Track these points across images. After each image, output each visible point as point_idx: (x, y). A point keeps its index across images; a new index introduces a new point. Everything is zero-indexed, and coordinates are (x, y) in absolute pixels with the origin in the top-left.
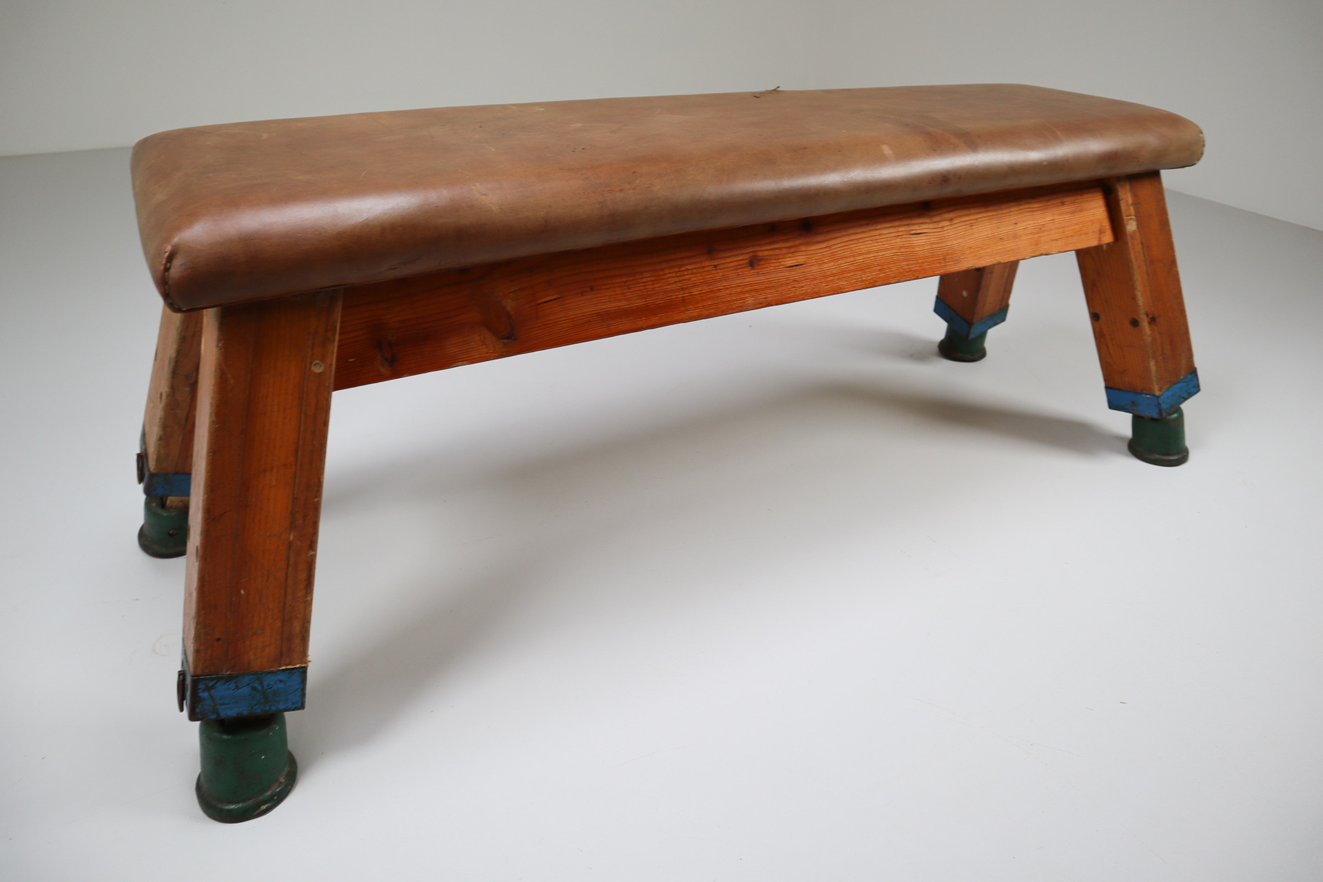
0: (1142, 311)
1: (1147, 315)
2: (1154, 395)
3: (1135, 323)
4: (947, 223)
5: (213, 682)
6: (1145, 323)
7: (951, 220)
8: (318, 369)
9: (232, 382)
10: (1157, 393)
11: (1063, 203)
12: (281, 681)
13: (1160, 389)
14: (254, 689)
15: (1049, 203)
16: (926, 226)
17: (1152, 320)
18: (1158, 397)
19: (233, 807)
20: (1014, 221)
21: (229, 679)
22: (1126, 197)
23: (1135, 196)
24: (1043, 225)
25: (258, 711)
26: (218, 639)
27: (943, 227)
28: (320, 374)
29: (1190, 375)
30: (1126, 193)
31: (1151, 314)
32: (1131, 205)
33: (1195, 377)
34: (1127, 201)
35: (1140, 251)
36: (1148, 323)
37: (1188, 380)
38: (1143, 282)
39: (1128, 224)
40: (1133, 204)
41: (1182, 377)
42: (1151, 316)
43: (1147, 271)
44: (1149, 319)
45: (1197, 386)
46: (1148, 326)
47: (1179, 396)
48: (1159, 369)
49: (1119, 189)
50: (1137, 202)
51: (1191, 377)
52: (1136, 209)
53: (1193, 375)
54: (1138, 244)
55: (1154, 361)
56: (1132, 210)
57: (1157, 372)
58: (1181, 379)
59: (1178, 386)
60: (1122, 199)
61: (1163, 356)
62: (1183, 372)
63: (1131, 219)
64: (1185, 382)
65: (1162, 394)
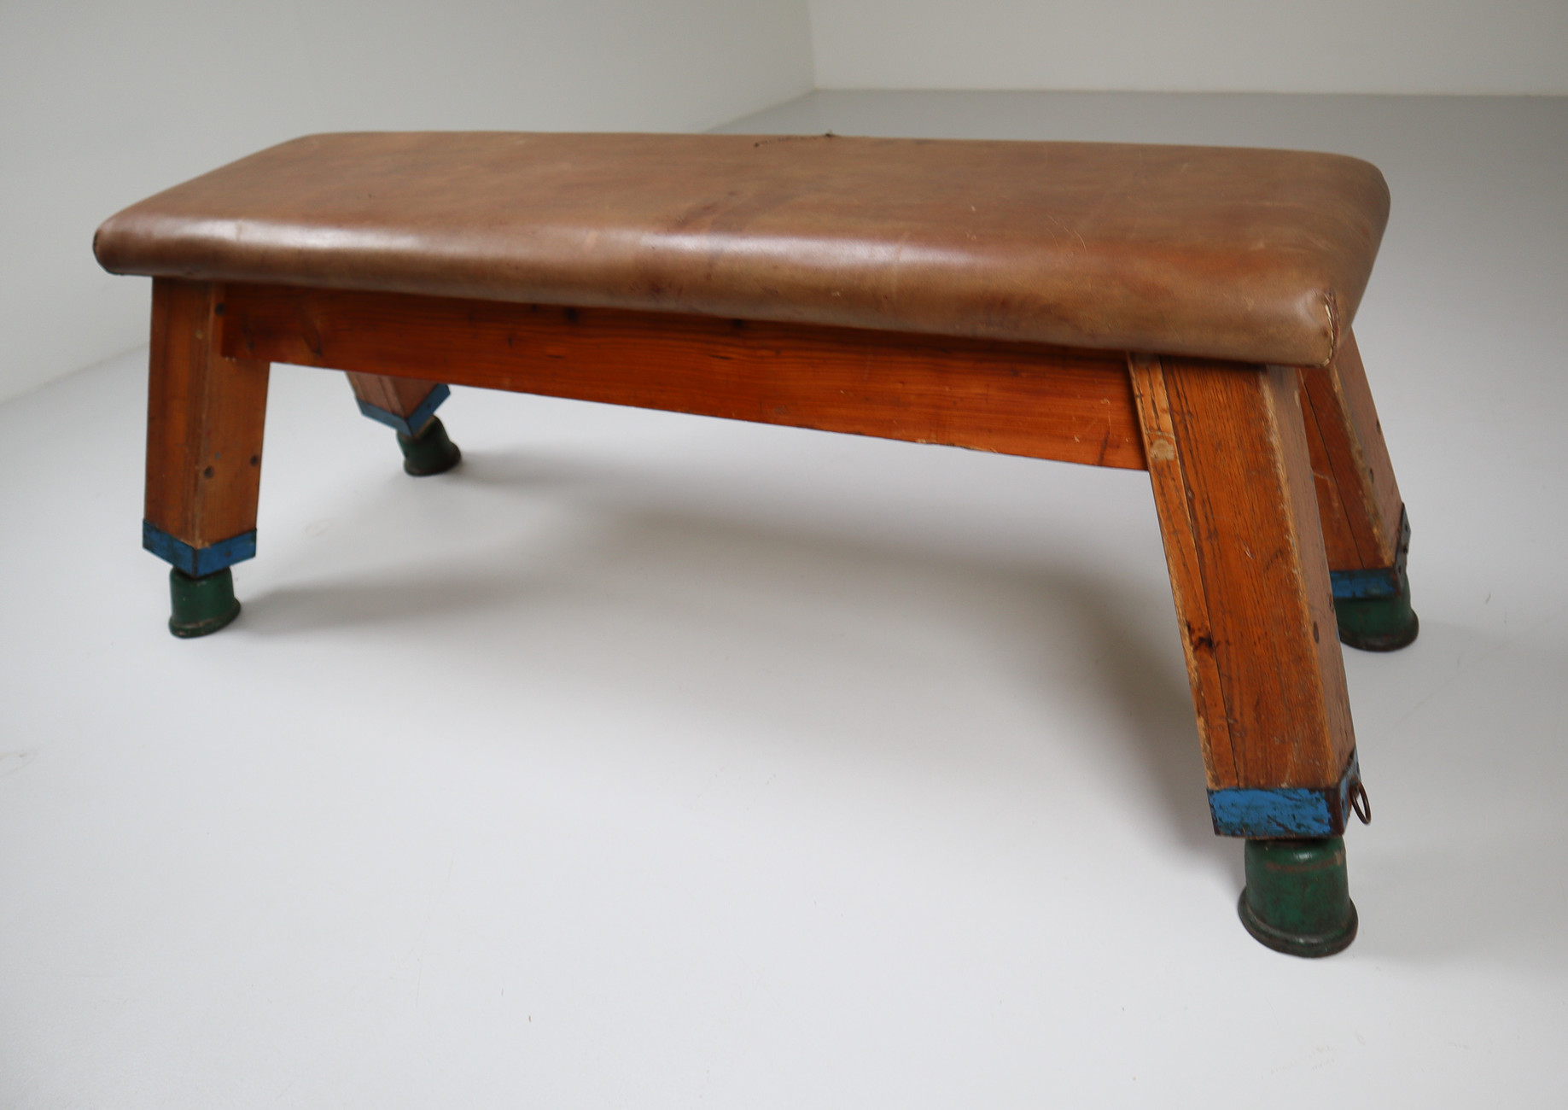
6: (1186, 643)
8: (199, 337)
10: (1209, 785)
11: (1015, 373)
13: (1216, 780)
16: (736, 350)
18: (1210, 793)
22: (1152, 393)
24: (962, 398)
28: (200, 340)
29: (1307, 792)
30: (1151, 386)
31: (1199, 630)
32: (1164, 411)
33: (1323, 801)
34: (1153, 402)
35: (1181, 503)
36: (1192, 643)
37: (1298, 797)
38: (1185, 565)
39: (1151, 444)
40: (1172, 411)
41: (1284, 785)
42: (1202, 634)
43: (1199, 548)
44: (1194, 638)
45: (1326, 821)
46: (1192, 648)
47: (1269, 816)
48: (1213, 741)
49: (1133, 374)
50: (1185, 410)
51: (1309, 796)
52: (1180, 422)
53: (1317, 794)
54: (1177, 489)
55: (1202, 719)
56: (1167, 421)
57: (1210, 743)
58: (1281, 789)
59: (1268, 795)
60: (1142, 395)
61: (1231, 721)
62: (1287, 776)
63: (1163, 437)
64: (1290, 799)
65: (1218, 792)
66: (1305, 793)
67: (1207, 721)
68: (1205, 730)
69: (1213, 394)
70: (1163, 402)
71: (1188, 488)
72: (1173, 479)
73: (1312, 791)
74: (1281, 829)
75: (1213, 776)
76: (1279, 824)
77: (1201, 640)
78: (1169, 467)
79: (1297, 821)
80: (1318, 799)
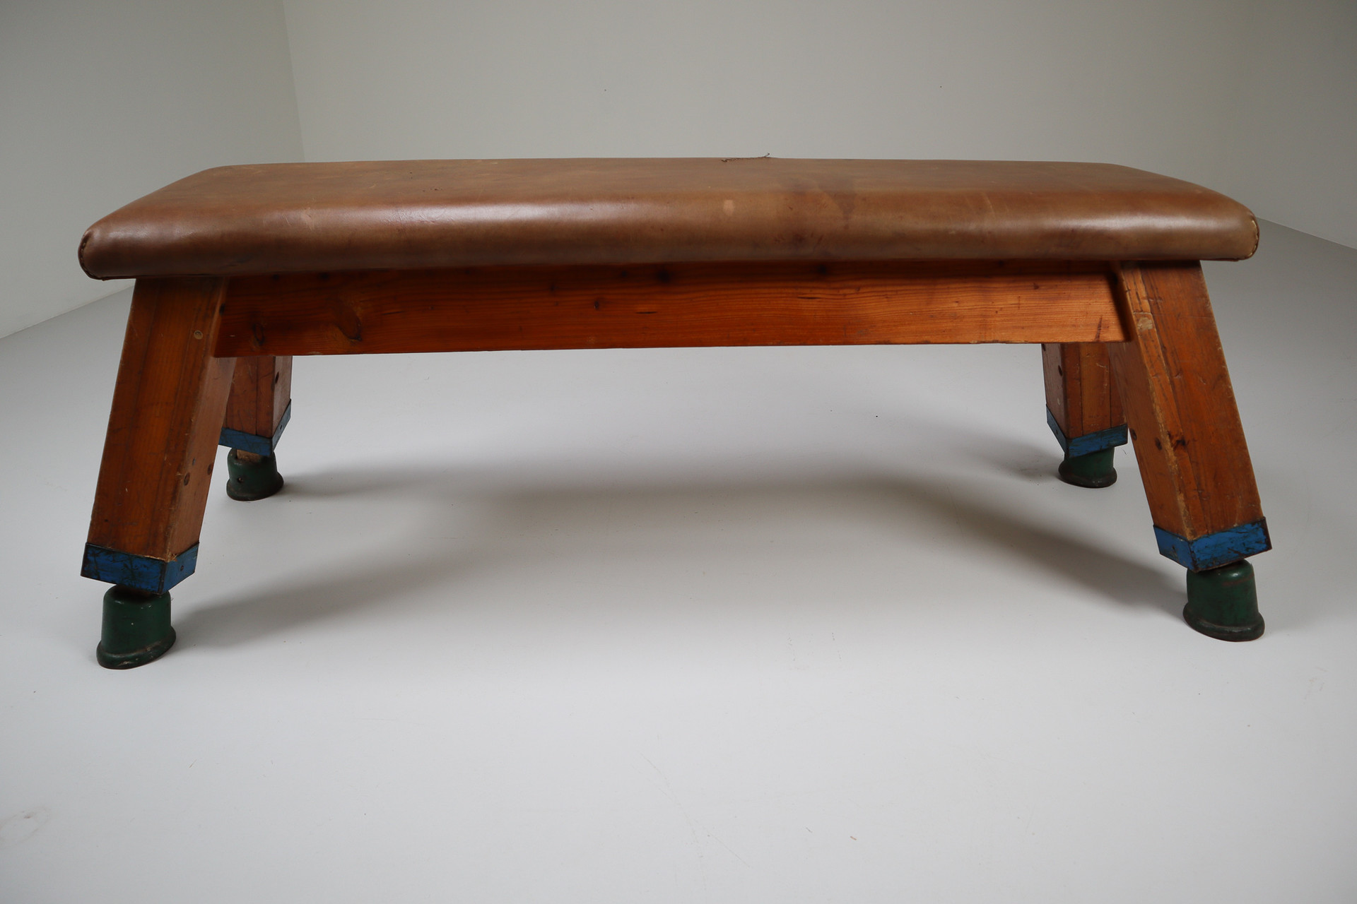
0: (1163, 429)
1: (1171, 437)
2: (1186, 540)
3: (1159, 445)
4: (852, 291)
5: (97, 552)
6: (1168, 446)
7: (859, 288)
8: (198, 337)
9: (137, 335)
10: (1189, 538)
11: (1036, 287)
12: (145, 566)
13: (1194, 533)
14: (126, 566)
15: (1011, 285)
16: (821, 291)
17: (1180, 444)
18: (1190, 543)
19: (114, 656)
20: (954, 299)
21: (109, 552)
22: (1136, 288)
23: (1151, 288)
24: (1001, 308)
25: (127, 584)
26: (106, 521)
27: (845, 295)
28: (199, 340)
29: (1250, 525)
30: (1135, 283)
31: (1177, 435)
32: (1144, 298)
33: (1260, 529)
34: (1137, 293)
35: (1159, 356)
36: (1172, 445)
37: (1245, 531)
38: (1164, 395)
39: (1138, 320)
40: (1148, 298)
41: (1235, 526)
42: (1178, 438)
43: (1172, 382)
44: (1173, 442)
45: (1264, 541)
46: (1172, 449)
47: (1229, 549)
48: (1190, 507)
49: (1123, 278)
50: (1157, 296)
51: (1252, 528)
52: (1154, 304)
53: (1256, 526)
54: (1156, 347)
55: (1182, 495)
56: (1146, 304)
57: (1188, 511)
58: (1234, 528)
59: (1227, 535)
60: (1129, 290)
61: (1200, 492)
62: (1237, 519)
63: (1145, 316)
64: (1241, 533)
65: (1196, 540)
66: (1249, 527)
67: (1185, 496)
68: (1185, 501)
69: (1172, 283)
70: (1143, 293)
71: (1163, 347)
72: (1153, 341)
73: (1253, 524)
74: (1236, 555)
75: (1192, 531)
76: (1236, 552)
77: (1178, 442)
78: (1149, 333)
79: (1246, 546)
80: (1257, 528)
